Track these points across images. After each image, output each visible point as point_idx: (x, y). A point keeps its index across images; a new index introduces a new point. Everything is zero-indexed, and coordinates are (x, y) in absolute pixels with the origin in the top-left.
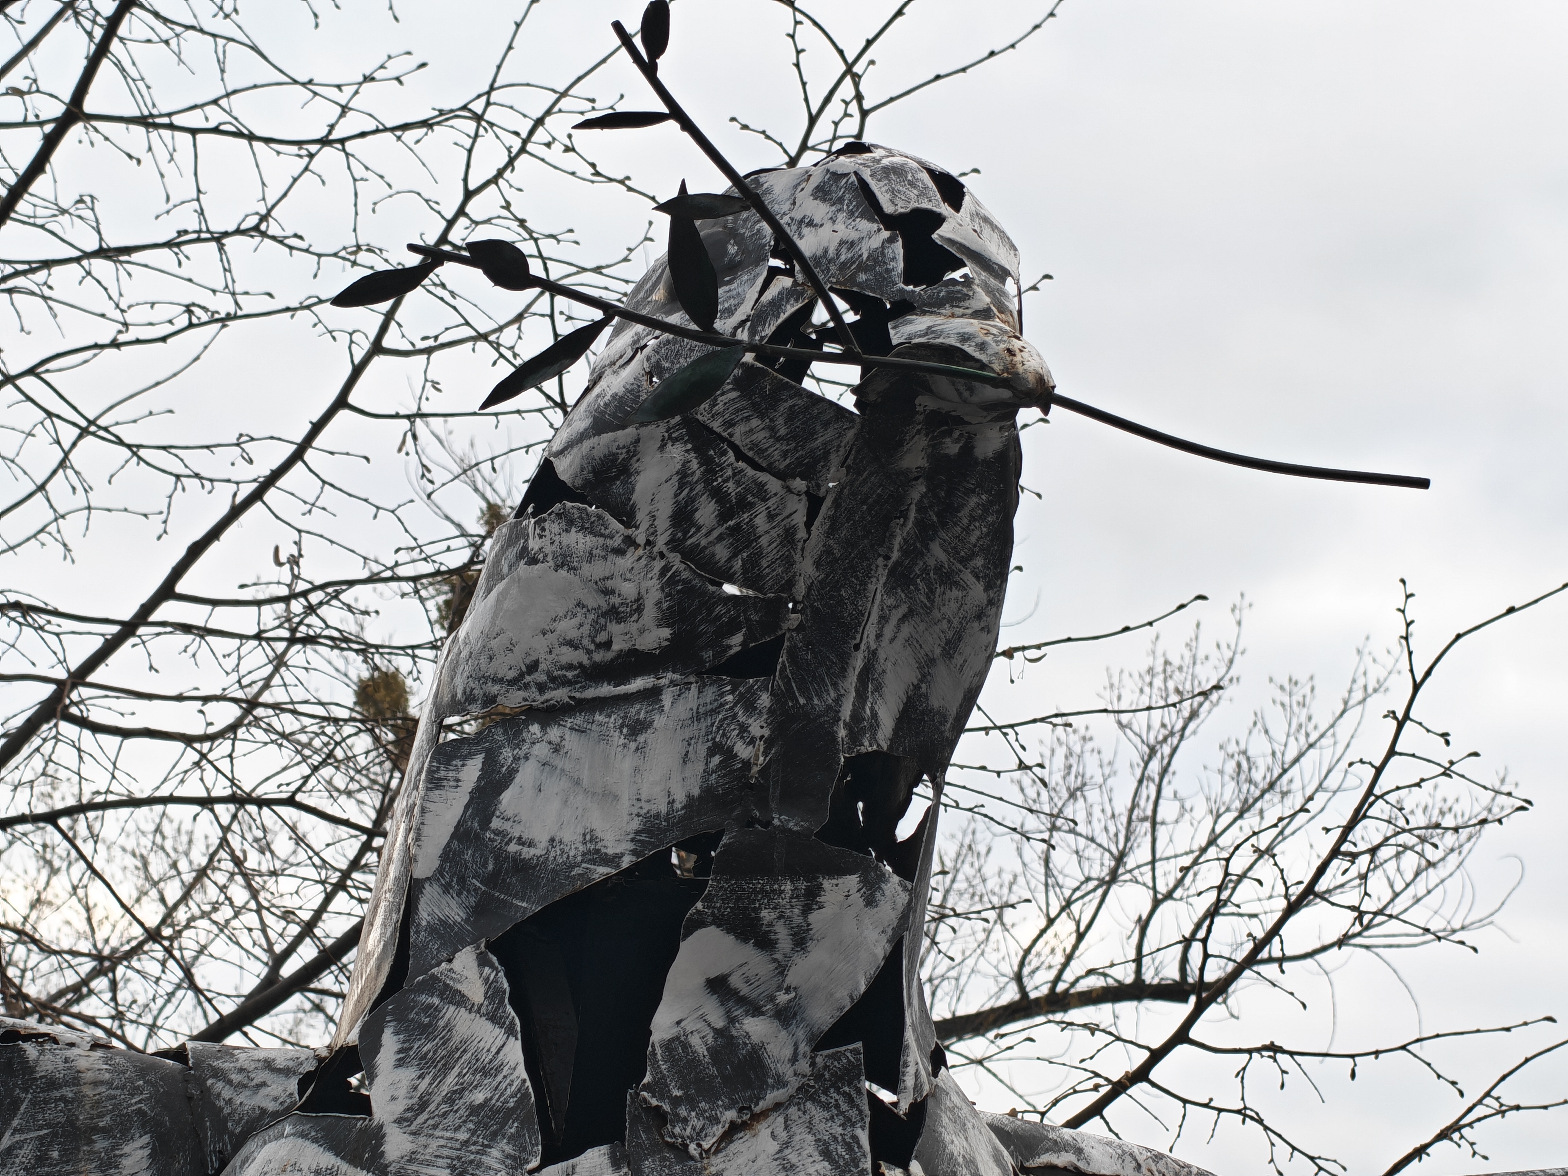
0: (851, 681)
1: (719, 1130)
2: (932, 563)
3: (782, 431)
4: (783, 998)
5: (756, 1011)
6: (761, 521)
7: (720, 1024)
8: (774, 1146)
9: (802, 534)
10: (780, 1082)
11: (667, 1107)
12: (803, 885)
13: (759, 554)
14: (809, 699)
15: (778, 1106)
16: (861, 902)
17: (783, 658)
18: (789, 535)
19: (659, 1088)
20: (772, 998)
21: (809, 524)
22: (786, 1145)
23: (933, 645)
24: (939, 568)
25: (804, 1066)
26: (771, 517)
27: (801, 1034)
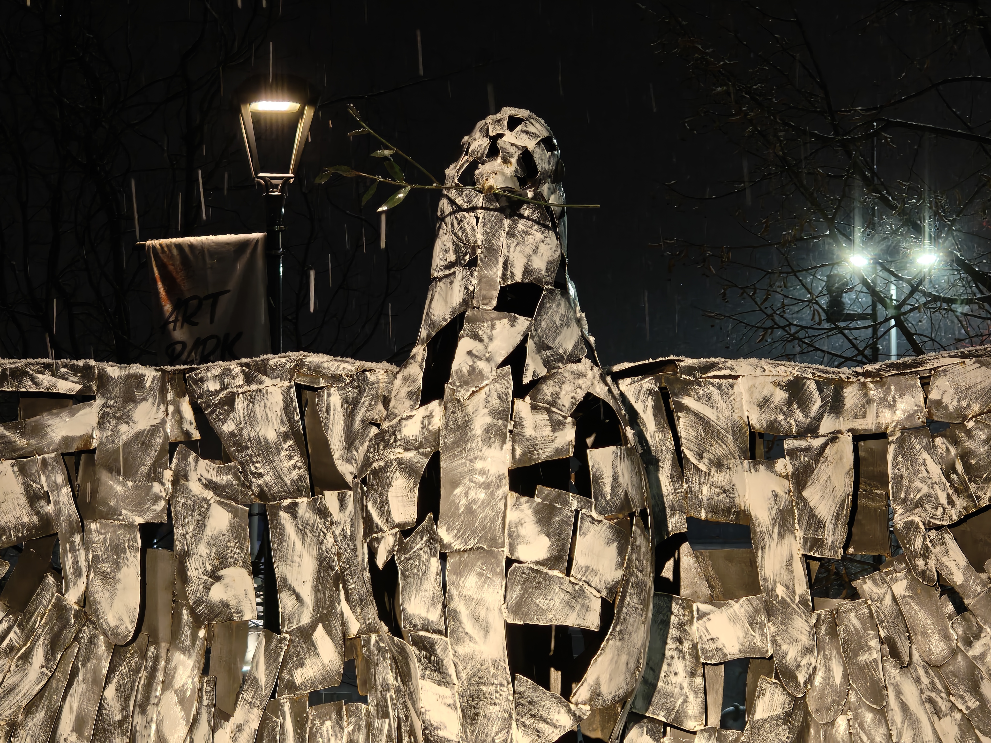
0: (500, 265)
1: (469, 393)
2: (520, 230)
3: (466, 200)
4: (487, 355)
5: (481, 359)
6: (466, 225)
7: (471, 363)
8: (485, 396)
9: (476, 227)
10: (488, 378)
11: (455, 388)
12: (490, 323)
13: (467, 234)
14: (488, 271)
15: (487, 385)
16: (509, 326)
17: (479, 261)
18: (473, 227)
19: (453, 384)
20: (484, 355)
21: (477, 225)
22: (489, 395)
23: (529, 250)
24: (523, 231)
25: (494, 373)
26: (468, 224)
27: (493, 365)
